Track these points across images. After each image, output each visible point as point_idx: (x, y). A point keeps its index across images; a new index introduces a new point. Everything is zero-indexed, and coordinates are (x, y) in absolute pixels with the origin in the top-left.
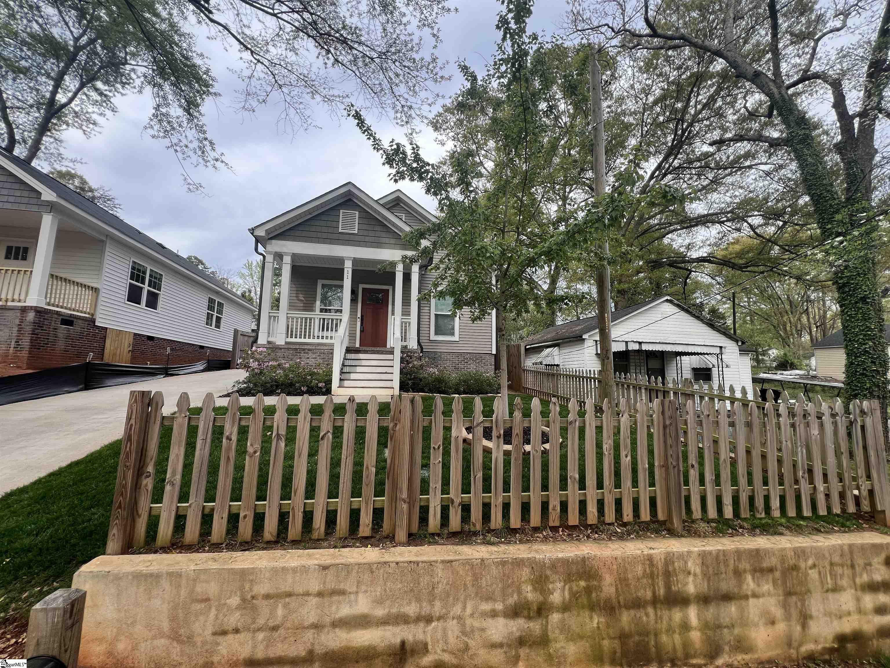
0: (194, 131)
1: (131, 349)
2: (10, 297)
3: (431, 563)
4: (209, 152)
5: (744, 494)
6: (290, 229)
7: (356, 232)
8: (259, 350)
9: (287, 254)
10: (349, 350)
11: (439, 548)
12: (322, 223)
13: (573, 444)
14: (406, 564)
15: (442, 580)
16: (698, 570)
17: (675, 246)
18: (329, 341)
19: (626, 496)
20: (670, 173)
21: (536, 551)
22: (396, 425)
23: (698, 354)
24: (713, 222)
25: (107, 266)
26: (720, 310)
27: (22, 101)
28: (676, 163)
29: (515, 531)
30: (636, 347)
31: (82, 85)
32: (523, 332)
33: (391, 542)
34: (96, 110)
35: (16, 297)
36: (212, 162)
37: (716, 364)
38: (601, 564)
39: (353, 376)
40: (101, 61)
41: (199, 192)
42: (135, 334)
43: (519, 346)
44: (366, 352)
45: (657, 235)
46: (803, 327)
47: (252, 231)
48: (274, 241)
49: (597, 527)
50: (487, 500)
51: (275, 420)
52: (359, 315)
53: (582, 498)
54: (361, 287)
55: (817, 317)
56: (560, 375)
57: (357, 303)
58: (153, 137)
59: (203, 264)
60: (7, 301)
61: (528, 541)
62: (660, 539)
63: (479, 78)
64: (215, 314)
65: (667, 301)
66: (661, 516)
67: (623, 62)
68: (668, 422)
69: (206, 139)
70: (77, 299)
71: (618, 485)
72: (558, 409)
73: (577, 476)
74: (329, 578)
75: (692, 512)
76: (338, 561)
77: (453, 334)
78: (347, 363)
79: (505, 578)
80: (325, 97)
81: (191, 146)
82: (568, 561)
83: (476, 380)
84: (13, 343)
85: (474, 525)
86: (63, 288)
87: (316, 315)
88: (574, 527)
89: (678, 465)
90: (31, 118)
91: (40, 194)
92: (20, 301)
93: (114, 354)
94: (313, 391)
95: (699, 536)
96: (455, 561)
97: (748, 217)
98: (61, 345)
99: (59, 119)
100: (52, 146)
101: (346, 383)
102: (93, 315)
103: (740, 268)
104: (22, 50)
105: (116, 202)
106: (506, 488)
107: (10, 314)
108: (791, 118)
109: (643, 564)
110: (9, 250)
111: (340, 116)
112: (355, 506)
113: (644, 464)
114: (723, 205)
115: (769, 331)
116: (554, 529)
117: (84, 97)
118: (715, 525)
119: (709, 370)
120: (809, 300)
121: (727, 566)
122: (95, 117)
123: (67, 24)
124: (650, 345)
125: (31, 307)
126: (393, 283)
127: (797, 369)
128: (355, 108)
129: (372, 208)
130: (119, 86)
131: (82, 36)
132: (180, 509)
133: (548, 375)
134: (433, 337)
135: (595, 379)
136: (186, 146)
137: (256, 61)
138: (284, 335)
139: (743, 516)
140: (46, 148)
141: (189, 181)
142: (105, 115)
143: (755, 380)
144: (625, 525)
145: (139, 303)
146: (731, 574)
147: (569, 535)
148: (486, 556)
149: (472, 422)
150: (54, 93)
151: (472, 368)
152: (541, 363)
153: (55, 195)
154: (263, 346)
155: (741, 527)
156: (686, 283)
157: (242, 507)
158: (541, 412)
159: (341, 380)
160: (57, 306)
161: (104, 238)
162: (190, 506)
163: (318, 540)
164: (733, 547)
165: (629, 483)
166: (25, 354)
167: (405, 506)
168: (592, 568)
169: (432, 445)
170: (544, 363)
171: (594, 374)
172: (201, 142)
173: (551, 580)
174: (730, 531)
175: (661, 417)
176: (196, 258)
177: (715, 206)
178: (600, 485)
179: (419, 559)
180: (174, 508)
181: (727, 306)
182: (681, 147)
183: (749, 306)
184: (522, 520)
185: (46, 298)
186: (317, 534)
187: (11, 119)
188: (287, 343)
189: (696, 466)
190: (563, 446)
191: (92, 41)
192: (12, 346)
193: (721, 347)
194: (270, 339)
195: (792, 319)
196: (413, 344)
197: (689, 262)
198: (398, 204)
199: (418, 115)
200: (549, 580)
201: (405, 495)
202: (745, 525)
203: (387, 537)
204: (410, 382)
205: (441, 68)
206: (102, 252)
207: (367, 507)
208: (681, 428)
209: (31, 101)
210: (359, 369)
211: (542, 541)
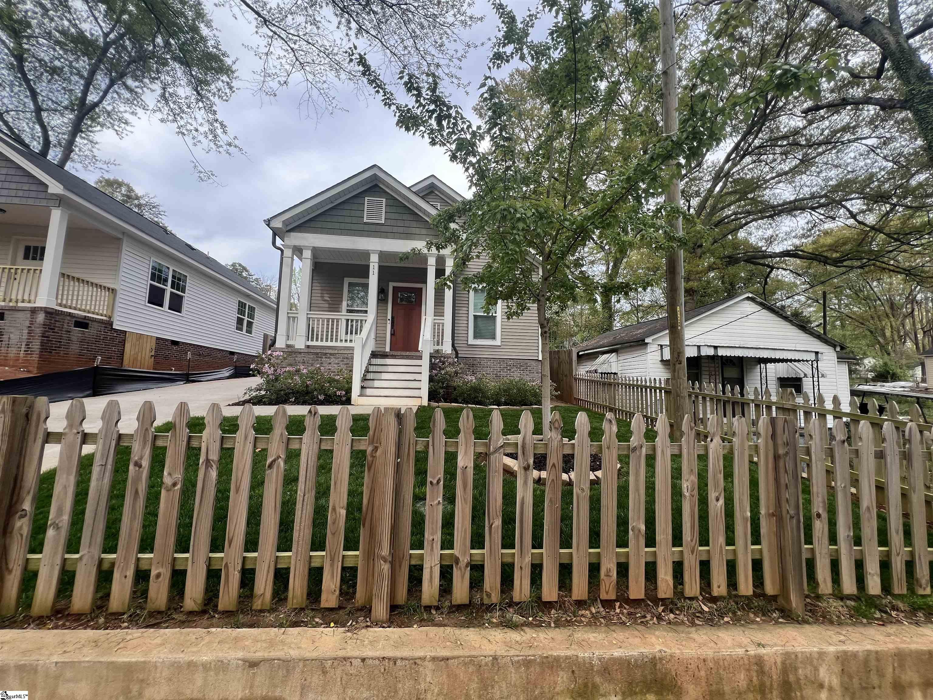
0: (203, 111)
1: (153, 353)
2: (20, 297)
3: (415, 662)
4: (221, 135)
5: (899, 558)
6: (310, 220)
7: (383, 221)
8: (275, 354)
9: (307, 248)
10: (374, 355)
11: (432, 631)
12: (345, 213)
13: (637, 480)
14: (377, 662)
15: (433, 687)
16: (835, 682)
17: (753, 240)
18: (348, 344)
19: (717, 556)
20: (749, 154)
21: (580, 644)
22: (376, 449)
23: (786, 361)
24: (803, 209)
25: (124, 265)
26: (804, 314)
27: (56, 103)
28: (757, 142)
29: (549, 605)
30: (711, 352)
31: (112, 83)
32: (577, 339)
33: (365, 617)
34: (128, 109)
35: (26, 297)
36: (225, 147)
37: (809, 373)
38: (682, 669)
39: (377, 384)
40: (130, 56)
41: (211, 181)
42: (158, 339)
43: (570, 352)
44: (394, 357)
45: (732, 227)
46: (906, 334)
47: (268, 222)
48: (292, 234)
49: (672, 603)
50: (509, 560)
51: (204, 439)
52: (389, 317)
53: (650, 559)
54: (391, 285)
55: (924, 320)
56: (618, 384)
57: (387, 303)
58: (162, 121)
59: (247, 271)
60: (17, 302)
61: (569, 623)
62: (770, 627)
63: (519, 19)
64: (246, 318)
65: (748, 298)
66: (770, 588)
67: (695, 27)
68: (781, 451)
69: (217, 120)
70: (91, 300)
71: (704, 541)
72: (615, 429)
73: (643, 527)
74: (259, 680)
75: (818, 584)
76: (274, 654)
77: (493, 337)
78: (371, 369)
79: (531, 686)
80: (350, 73)
81: (201, 129)
82: (629, 663)
83: (519, 390)
84: (23, 346)
85: (489, 596)
86: (76, 289)
87: (343, 315)
88: (637, 602)
89: (798, 514)
90: (66, 120)
91: (47, 186)
92: (29, 302)
93: (135, 359)
94: (330, 400)
95: (831, 622)
96: (454, 658)
97: (847, 200)
98: (75, 348)
99: (93, 120)
100: (86, 148)
101: (369, 391)
102: (110, 317)
103: (836, 262)
104: (55, 50)
105: (161, 209)
106: (537, 543)
107: (20, 315)
108: (912, 72)
109: (748, 670)
110: (27, 249)
111: (367, 94)
112: (316, 564)
113: (743, 511)
114: (814, 189)
115: (865, 337)
116: (608, 604)
117: (115, 95)
118: (853, 603)
119: (799, 380)
120: (913, 301)
121: (881, 674)
122: (127, 116)
123: (96, 19)
124: (728, 349)
125: (41, 308)
126: (424, 281)
127: (900, 380)
128: (358, 51)
129: (400, 194)
130: (146, 80)
131: (112, 30)
132: (68, 562)
133: (604, 384)
134: (472, 341)
135: (661, 389)
136: (197, 130)
137: (271, 34)
138: (304, 339)
139: (897, 591)
140: (80, 150)
141: (200, 168)
142: (136, 114)
143: (853, 393)
144: (714, 600)
145: (161, 305)
146: (889, 690)
147: (630, 614)
148: (501, 651)
149: (488, 446)
150: (85, 92)
151: (516, 375)
152: (596, 371)
153: (62, 187)
154: (281, 350)
155: (894, 608)
156: (766, 283)
157: (154, 562)
158: (590, 434)
159: (362, 387)
160: (70, 308)
161: (120, 236)
162: (81, 558)
163: (261, 611)
164: (891, 646)
165: (722, 540)
166: (35, 357)
167: (386, 567)
168: (666, 674)
169: (429, 479)
170: (600, 371)
171: (660, 383)
172: (212, 124)
173: (602, 692)
174: (878, 615)
175: (770, 442)
176: (240, 265)
177: (806, 189)
178: (677, 540)
179: (398, 654)
180: (58, 561)
181: (812, 309)
182: (763, 124)
183: (840, 308)
184: (560, 588)
185: (57, 298)
186: (260, 602)
187: (46, 120)
188: (308, 347)
189: (825, 515)
190: (623, 474)
191: (121, 36)
192: (23, 349)
193: (817, 353)
194: (289, 343)
195: (894, 324)
196: (447, 348)
197: (771, 257)
198: (432, 192)
199: (447, 74)
200: (598, 691)
201: (385, 551)
202: (901, 605)
203: (361, 609)
204: (441, 391)
205: (469, 5)
206: (119, 250)
207: (332, 565)
208: (802, 460)
209: (66, 103)
210: (385, 376)
211: (589, 624)
